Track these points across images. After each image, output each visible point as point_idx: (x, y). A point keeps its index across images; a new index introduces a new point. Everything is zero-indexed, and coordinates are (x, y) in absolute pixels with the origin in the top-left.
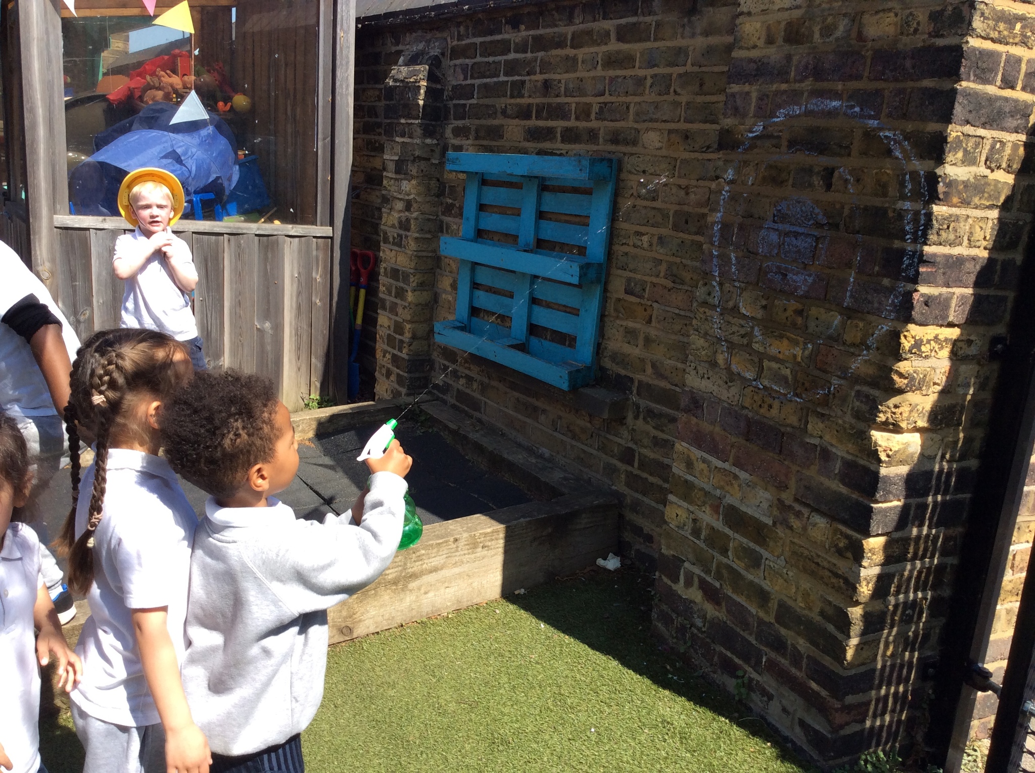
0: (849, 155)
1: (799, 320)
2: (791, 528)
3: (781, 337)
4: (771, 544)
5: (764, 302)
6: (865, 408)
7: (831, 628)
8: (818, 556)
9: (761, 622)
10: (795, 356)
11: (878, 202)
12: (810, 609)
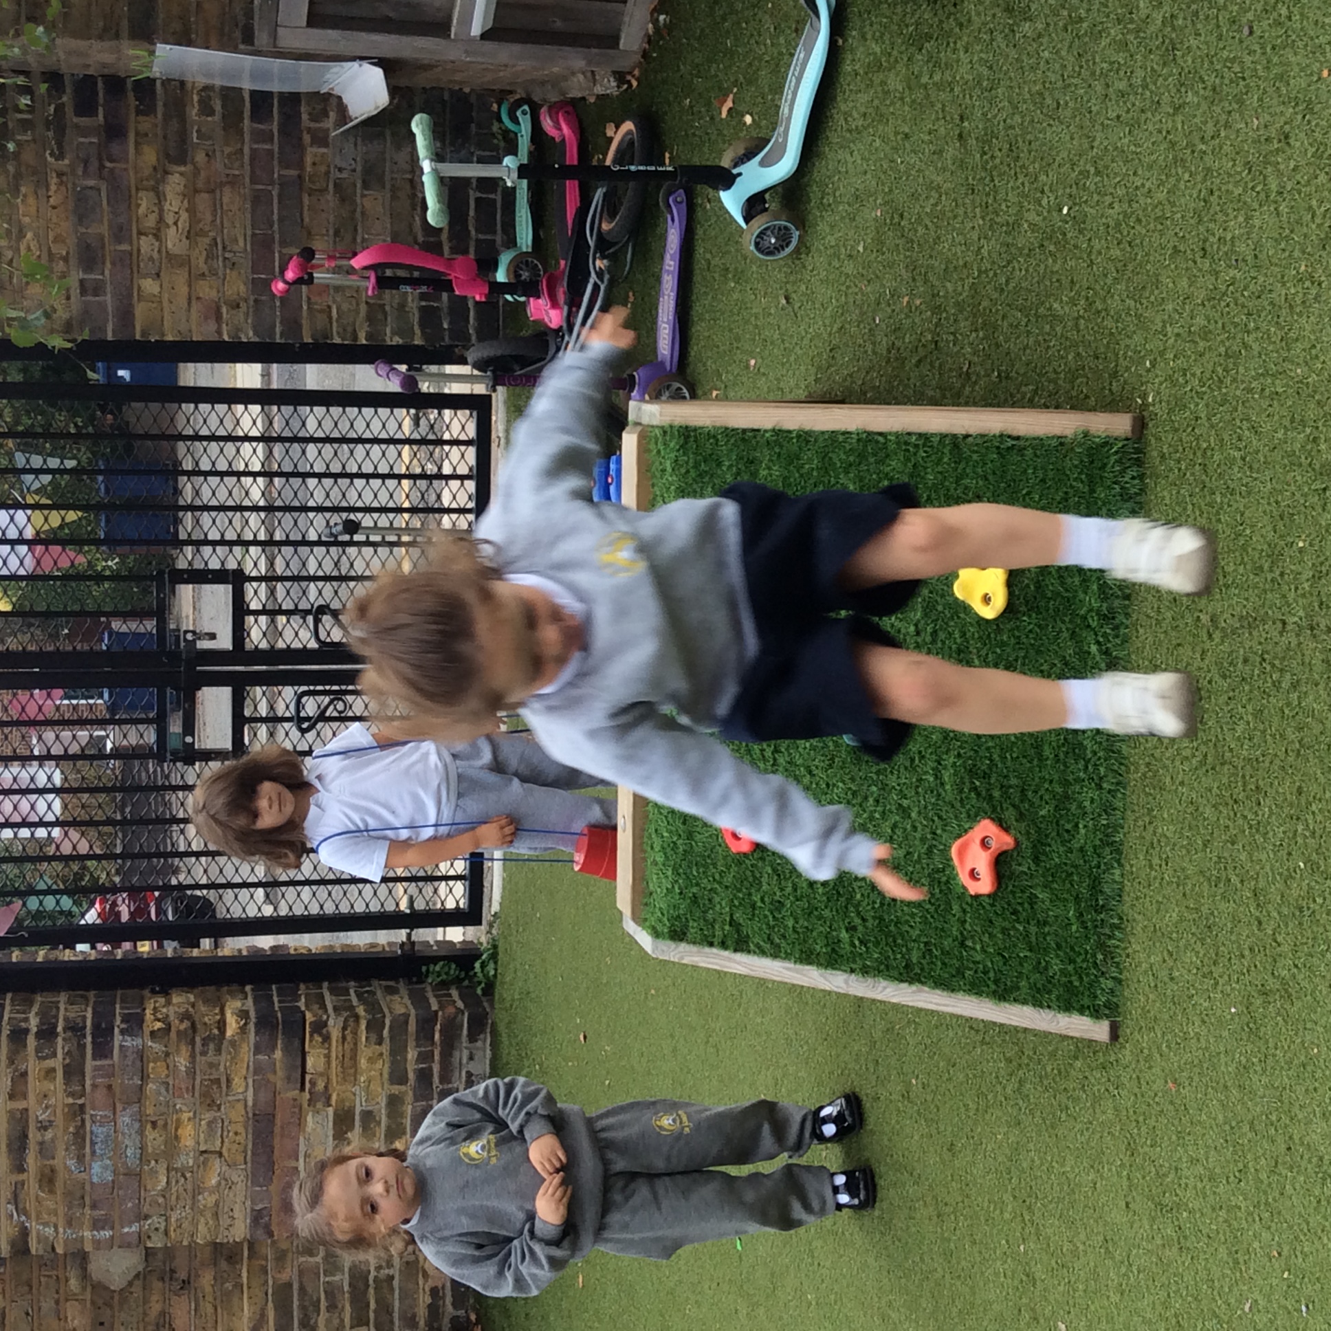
0: (26, 1110)
1: (160, 1123)
2: (326, 1087)
3: (177, 1138)
4: (347, 1104)
5: (153, 1162)
6: (212, 1046)
7: (386, 1032)
8: (337, 1057)
9: (416, 1099)
10: (189, 1119)
11: (60, 1074)
12: (381, 1054)
